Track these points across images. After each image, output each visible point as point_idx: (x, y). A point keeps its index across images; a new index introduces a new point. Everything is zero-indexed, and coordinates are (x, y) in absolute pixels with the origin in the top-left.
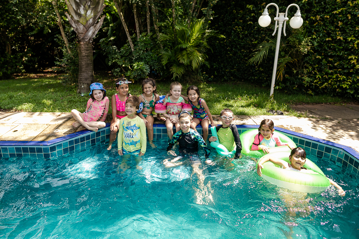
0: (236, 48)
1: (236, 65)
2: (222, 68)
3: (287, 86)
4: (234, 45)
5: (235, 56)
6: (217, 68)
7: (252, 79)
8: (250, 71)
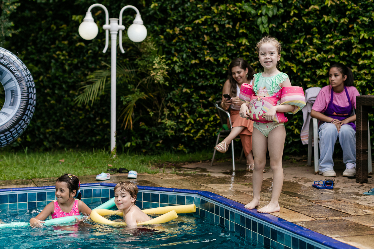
0: (61, 88)
1: (64, 119)
2: (39, 128)
3: (145, 143)
4: (57, 84)
5: (60, 103)
6: (31, 129)
7: (92, 141)
8: (88, 128)
